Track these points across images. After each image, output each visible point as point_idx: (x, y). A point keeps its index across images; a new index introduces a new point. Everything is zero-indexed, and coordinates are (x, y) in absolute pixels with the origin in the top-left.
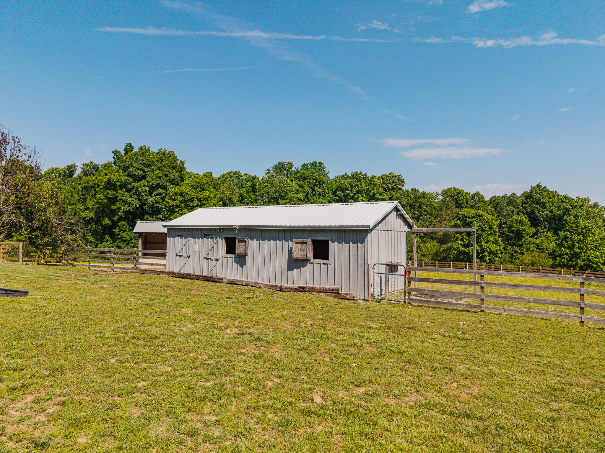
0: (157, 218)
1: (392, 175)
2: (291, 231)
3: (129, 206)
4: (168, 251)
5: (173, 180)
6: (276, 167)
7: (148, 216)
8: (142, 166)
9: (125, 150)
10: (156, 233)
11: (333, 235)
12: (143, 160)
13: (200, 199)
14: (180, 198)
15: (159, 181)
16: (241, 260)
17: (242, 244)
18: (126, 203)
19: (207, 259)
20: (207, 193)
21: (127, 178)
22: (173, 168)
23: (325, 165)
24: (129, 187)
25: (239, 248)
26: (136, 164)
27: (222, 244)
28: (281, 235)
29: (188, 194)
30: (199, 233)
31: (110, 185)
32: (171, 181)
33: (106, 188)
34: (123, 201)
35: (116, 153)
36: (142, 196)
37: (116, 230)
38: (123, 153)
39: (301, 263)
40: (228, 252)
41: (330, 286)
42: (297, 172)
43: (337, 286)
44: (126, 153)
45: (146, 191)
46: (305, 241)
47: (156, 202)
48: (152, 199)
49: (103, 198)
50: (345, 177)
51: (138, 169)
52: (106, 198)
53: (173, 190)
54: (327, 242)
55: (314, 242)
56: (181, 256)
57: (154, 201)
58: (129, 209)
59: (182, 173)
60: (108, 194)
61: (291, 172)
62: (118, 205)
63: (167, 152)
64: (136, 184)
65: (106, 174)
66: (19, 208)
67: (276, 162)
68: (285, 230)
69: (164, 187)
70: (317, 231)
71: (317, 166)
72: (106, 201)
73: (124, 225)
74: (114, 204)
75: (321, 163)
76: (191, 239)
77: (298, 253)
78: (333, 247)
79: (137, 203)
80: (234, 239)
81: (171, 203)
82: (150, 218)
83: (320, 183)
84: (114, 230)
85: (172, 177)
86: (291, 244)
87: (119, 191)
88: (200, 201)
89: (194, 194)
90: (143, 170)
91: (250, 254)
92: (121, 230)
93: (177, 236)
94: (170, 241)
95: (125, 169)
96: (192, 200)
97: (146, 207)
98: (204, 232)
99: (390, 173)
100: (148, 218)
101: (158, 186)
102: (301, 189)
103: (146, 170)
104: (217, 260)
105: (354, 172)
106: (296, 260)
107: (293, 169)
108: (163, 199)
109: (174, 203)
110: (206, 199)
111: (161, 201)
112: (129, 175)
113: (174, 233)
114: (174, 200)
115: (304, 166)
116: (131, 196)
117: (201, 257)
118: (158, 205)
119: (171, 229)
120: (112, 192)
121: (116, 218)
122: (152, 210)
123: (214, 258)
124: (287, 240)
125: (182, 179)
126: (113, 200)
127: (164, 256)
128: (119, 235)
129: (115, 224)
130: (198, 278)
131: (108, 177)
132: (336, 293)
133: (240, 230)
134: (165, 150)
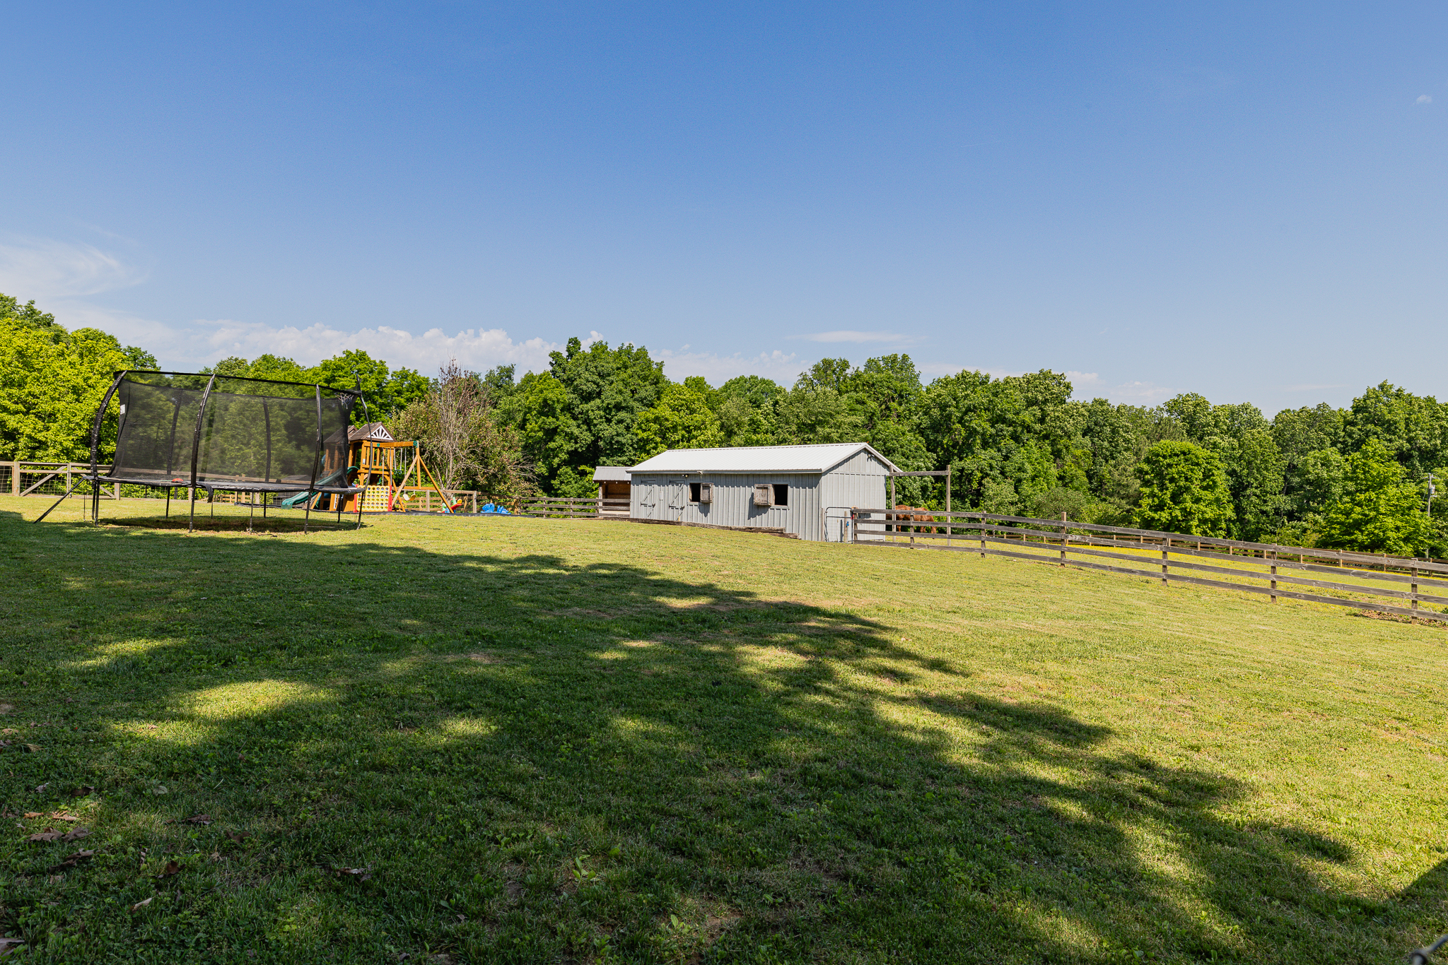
0: (619, 462)
1: (1044, 375)
2: (753, 475)
3: (576, 443)
4: (632, 499)
5: (645, 398)
6: (817, 369)
7: (604, 459)
8: (595, 377)
9: (568, 351)
10: (619, 481)
11: (792, 480)
12: (596, 367)
13: (689, 427)
14: (655, 427)
15: (619, 398)
16: (705, 507)
17: (707, 491)
18: (571, 437)
19: (673, 508)
20: (698, 417)
21: (572, 396)
22: (645, 379)
23: (912, 359)
24: (577, 410)
25: (704, 495)
26: (587, 375)
27: (687, 491)
28: (745, 479)
29: (667, 420)
30: (664, 478)
31: (546, 409)
32: (641, 400)
33: (541, 413)
34: (567, 434)
35: (555, 355)
36: (595, 425)
37: (555, 482)
38: (565, 354)
39: (763, 508)
40: (693, 500)
41: (776, 527)
42: (858, 376)
43: (781, 527)
44: (571, 355)
45: (601, 418)
46: (766, 485)
47: (618, 435)
48: (610, 430)
49: (537, 429)
50: (946, 383)
51: (588, 381)
52: (541, 428)
53: (643, 414)
54: (786, 486)
55: (775, 487)
56: (645, 505)
57: (615, 433)
58: (576, 449)
59: (659, 385)
60: (544, 422)
61: (845, 377)
62: (559, 441)
63: (635, 351)
64: (585, 407)
65: (541, 392)
66: (473, 452)
67: (818, 360)
68: (748, 475)
69: (631, 410)
70: (777, 475)
71: (899, 365)
72: (541, 434)
73: (566, 473)
74: (552, 440)
75: (905, 358)
76: (656, 486)
77: (759, 499)
78: (791, 491)
79: (587, 437)
80: (699, 485)
81: (642, 435)
82: (608, 462)
83: (902, 397)
84: (553, 482)
85: (643, 393)
86: (753, 490)
87: (562, 418)
88: (689, 432)
89: (677, 419)
90: (598, 385)
91: (714, 500)
92: (562, 482)
93: (642, 482)
94: (634, 489)
95: (569, 382)
96: (675, 428)
97: (601, 443)
98: (670, 478)
99: (1041, 372)
100: (604, 462)
101: (618, 407)
102: (859, 407)
103: (601, 383)
104: (682, 508)
105: (960, 372)
106: (758, 506)
107: (849, 372)
108: (628, 428)
109: (645, 435)
110: (700, 428)
111: (625, 432)
112: (575, 390)
113: (638, 479)
114: (644, 431)
115: (871, 364)
116: (578, 426)
117: (667, 506)
118: (620, 439)
119: (636, 475)
120: (551, 419)
121: (556, 460)
122: (611, 449)
123: (679, 507)
124: (749, 486)
125: (659, 394)
126: (551, 433)
127: (628, 505)
128: (559, 489)
129: (553, 473)
130: (659, 522)
131: (543, 395)
132: (781, 533)
133: (705, 475)
134: (630, 347)
